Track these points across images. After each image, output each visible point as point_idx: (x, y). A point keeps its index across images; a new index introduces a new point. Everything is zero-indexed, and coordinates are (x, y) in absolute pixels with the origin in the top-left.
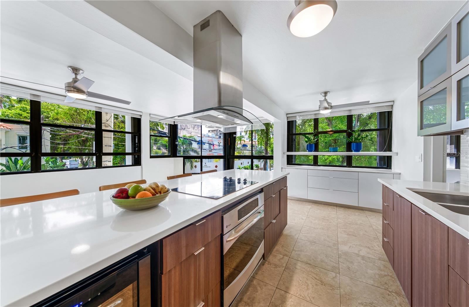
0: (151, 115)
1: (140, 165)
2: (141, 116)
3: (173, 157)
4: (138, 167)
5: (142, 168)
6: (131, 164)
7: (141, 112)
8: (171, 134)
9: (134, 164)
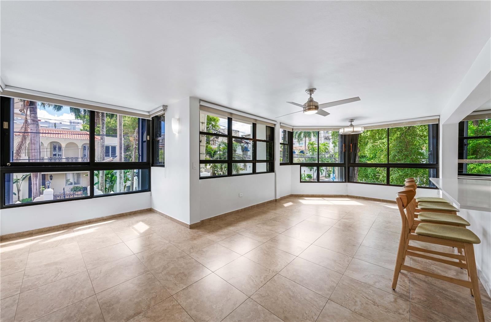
0: (281, 124)
1: (274, 172)
2: (275, 125)
3: (290, 165)
4: (273, 174)
5: (275, 174)
6: (266, 171)
7: (276, 121)
8: (289, 141)
9: (269, 170)
